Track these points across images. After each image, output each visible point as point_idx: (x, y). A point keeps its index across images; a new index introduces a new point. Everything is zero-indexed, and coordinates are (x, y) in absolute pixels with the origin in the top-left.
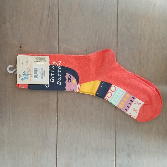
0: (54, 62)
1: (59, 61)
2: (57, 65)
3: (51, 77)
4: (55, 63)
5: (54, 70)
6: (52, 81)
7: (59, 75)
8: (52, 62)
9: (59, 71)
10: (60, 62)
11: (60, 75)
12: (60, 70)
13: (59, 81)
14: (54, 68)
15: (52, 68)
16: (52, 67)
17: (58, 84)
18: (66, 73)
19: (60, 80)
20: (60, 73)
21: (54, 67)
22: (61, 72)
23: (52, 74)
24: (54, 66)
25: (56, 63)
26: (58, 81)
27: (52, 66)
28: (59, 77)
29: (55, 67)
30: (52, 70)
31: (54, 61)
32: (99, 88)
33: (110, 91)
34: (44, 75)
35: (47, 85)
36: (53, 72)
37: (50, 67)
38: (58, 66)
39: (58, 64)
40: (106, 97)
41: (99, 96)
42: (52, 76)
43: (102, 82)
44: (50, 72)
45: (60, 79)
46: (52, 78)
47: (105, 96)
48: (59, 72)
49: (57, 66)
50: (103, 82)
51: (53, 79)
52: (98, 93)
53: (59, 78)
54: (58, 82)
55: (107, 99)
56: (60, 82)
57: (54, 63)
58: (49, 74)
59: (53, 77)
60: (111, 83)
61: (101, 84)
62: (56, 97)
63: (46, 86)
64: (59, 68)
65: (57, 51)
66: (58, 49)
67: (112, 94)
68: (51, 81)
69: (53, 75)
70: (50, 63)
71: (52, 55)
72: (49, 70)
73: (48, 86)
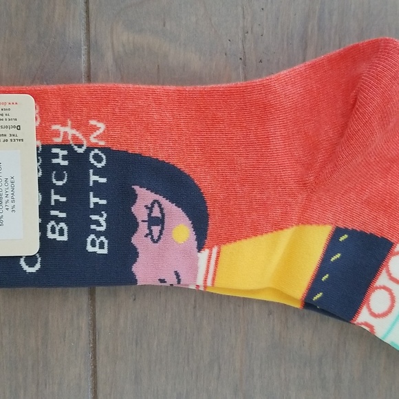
0: (62, 129)
1: (93, 122)
2: (80, 146)
3: (53, 213)
4: (71, 132)
5: (65, 172)
6: (56, 236)
7: (93, 200)
8: (55, 127)
9: (93, 178)
10: (95, 129)
11: (104, 202)
12: (98, 172)
13: (94, 232)
14: (66, 163)
15: (55, 161)
16: (56, 156)
17: (90, 249)
18: (136, 188)
19: (103, 229)
20: (99, 190)
21: (64, 158)
22: (103, 180)
23: (54, 197)
24: (65, 153)
25: (74, 132)
26: (92, 236)
27: (55, 150)
28: (98, 209)
29: (72, 155)
30: (54, 172)
31: (64, 124)
32: (324, 266)
33: (382, 280)
34: (10, 205)
35: (31, 260)
36: (60, 183)
37: (45, 154)
38: (89, 149)
39: (87, 135)
40: (363, 317)
41: (324, 311)
43: (337, 232)
44: (45, 186)
45: (102, 220)
46: (58, 220)
47: (355, 311)
48: (95, 182)
49: (80, 151)
50: (345, 231)
51: (63, 225)
52: (319, 295)
53: (94, 217)
54: (89, 240)
55: (366, 324)
56: (103, 238)
57: (66, 131)
58: (36, 198)
59: (63, 215)
60: (389, 237)
61: (333, 244)
62: (84, 322)
63: (22, 262)
64: (92, 161)
65: (83, 66)
66: (84, 58)
67: (393, 299)
68: (50, 235)
69: (63, 199)
70: (41, 132)
71: (55, 87)
72: (34, 174)
73: (38, 266)
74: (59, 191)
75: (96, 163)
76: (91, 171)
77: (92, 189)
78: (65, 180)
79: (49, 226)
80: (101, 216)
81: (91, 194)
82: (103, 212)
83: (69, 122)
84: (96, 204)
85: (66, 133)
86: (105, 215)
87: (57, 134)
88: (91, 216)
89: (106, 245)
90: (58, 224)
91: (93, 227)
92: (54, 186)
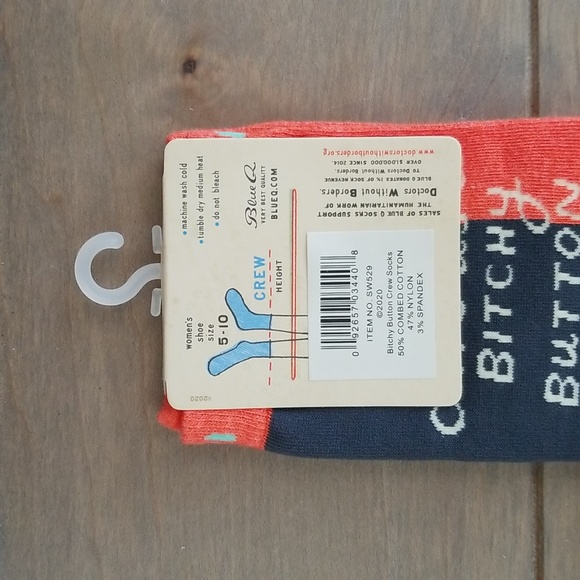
0: (506, 195)
1: (560, 182)
2: (539, 222)
3: (488, 335)
4: (522, 198)
5: (508, 267)
6: (494, 375)
7: (559, 314)
8: (492, 191)
9: (561, 277)
10: (564, 193)
11: (575, 318)
12: (567, 267)
13: (557, 368)
14: (511, 251)
15: (491, 248)
16: (495, 239)
17: (549, 397)
19: (570, 363)
20: (568, 296)
21: (509, 242)
22: (576, 280)
23: (490, 308)
24: (510, 233)
25: (527, 198)
26: (554, 376)
27: (491, 230)
28: (565, 330)
29: (522, 238)
30: (490, 267)
31: (509, 186)
34: (416, 320)
36: (500, 285)
37: (475, 236)
39: (550, 204)
42: (497, 323)
45: (571, 349)
46: (497, 347)
48: (564, 283)
49: (539, 230)
51: (505, 356)
53: (559, 344)
54: (549, 382)
56: (570, 380)
57: (514, 198)
58: (457, 310)
59: (506, 339)
62: (524, 521)
63: (434, 417)
64: (559, 247)
68: (483, 373)
69: (507, 312)
70: (471, 197)
71: (493, 123)
72: (456, 269)
73: (460, 425)
74: (498, 298)
75: (565, 252)
76: (557, 265)
77: (558, 295)
78: (509, 281)
79: (481, 358)
80: (570, 341)
81: (557, 304)
82: (572, 335)
83: (518, 183)
84: (563, 321)
85: (512, 201)
86: (576, 340)
87: (497, 202)
88: (553, 342)
89: (576, 392)
90: (497, 354)
91: (556, 360)
92: (490, 290)
